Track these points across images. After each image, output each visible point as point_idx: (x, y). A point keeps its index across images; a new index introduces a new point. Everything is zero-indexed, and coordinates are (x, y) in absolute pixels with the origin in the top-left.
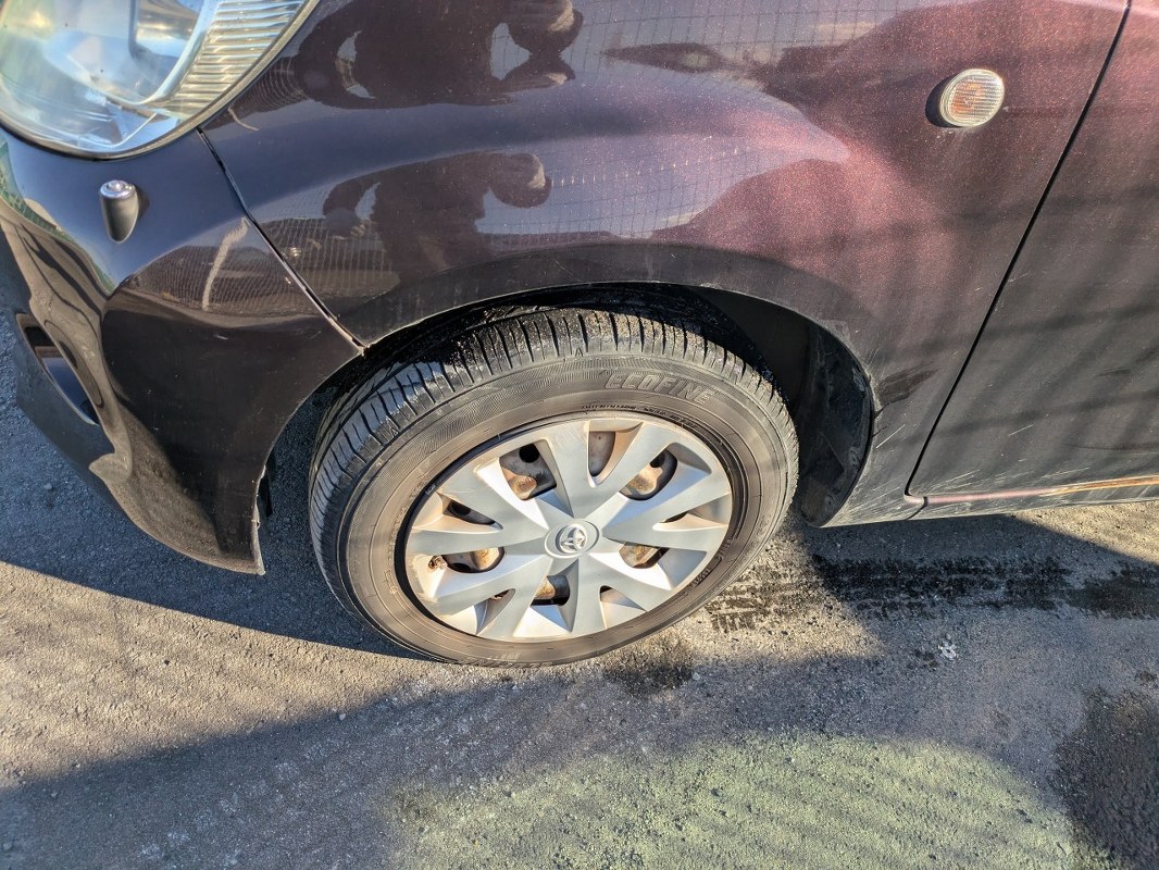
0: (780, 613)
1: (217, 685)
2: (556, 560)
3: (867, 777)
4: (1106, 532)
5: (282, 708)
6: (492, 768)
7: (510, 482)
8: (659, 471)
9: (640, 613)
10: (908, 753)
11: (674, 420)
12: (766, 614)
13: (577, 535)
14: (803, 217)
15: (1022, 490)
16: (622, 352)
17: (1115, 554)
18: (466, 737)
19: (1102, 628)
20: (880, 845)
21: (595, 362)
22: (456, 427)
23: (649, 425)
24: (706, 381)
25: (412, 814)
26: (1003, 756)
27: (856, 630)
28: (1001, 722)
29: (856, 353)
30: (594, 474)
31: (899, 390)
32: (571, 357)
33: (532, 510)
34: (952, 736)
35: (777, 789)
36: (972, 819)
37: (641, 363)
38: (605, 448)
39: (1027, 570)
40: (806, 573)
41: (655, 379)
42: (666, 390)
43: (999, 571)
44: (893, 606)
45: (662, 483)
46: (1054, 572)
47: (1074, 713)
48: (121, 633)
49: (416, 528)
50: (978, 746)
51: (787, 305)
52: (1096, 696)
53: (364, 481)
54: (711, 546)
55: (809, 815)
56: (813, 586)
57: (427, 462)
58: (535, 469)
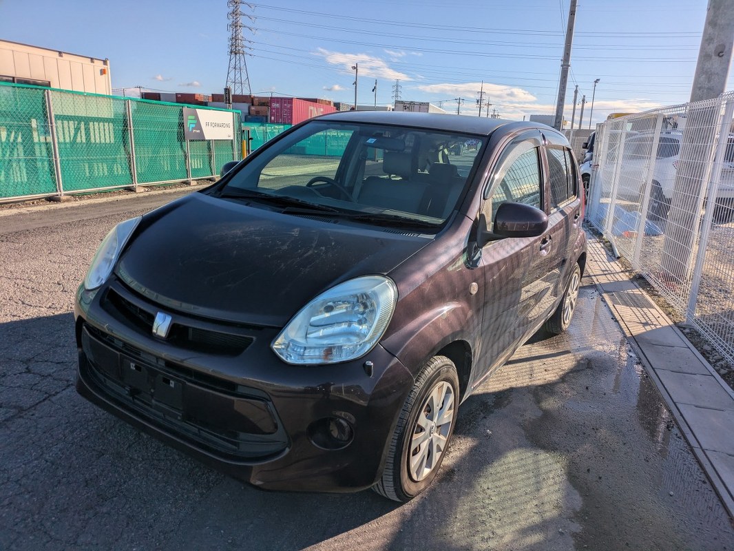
0: (452, 445)
6: (446, 515)
11: (447, 381)
13: (433, 428)
16: (440, 364)
18: (432, 514)
21: (438, 369)
24: (451, 366)
25: (445, 535)
26: (520, 446)
27: (469, 439)
28: (513, 440)
29: (471, 347)
32: (434, 370)
36: (530, 461)
37: (443, 366)
39: (480, 406)
41: (446, 369)
43: (477, 410)
44: (469, 430)
46: (485, 403)
47: (521, 430)
49: (413, 439)
51: (464, 339)
54: (451, 418)
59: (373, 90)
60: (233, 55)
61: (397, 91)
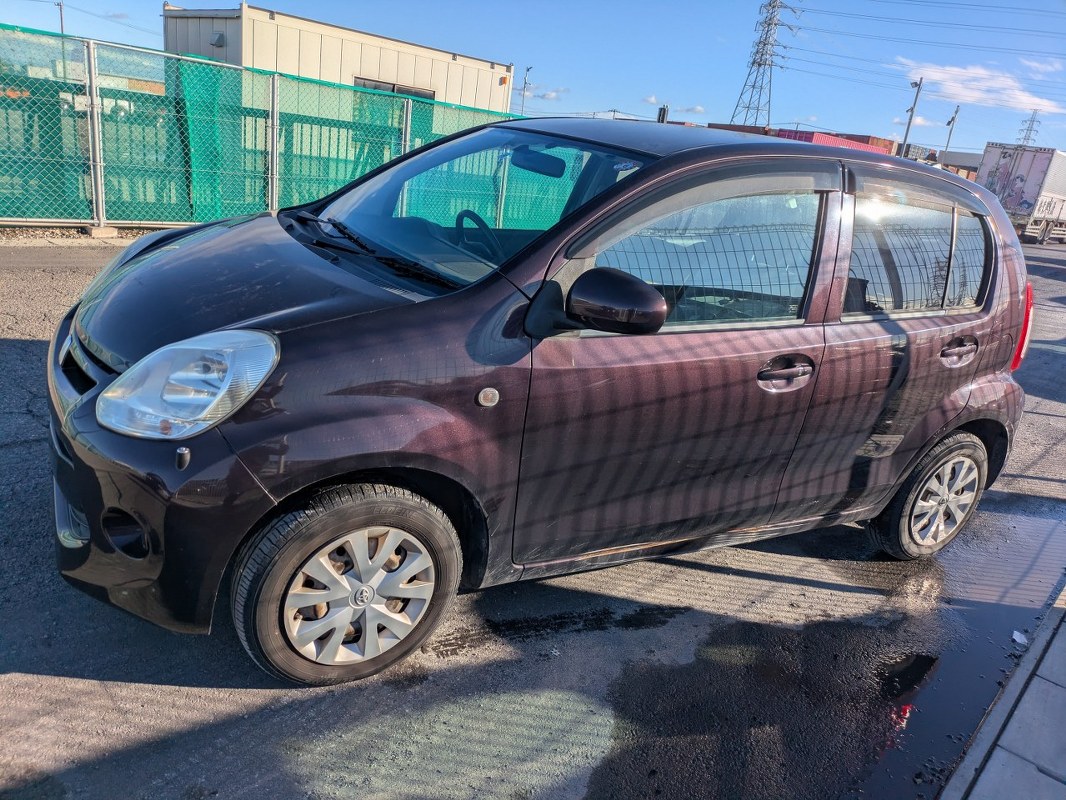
0: (470, 646)
1: (174, 712)
2: (355, 610)
3: (519, 708)
4: (632, 594)
5: (212, 718)
6: (329, 728)
7: (333, 566)
8: (400, 557)
9: (397, 641)
10: (537, 696)
11: (403, 529)
12: (464, 648)
13: (365, 594)
14: (440, 442)
15: (565, 558)
16: (379, 498)
17: (637, 603)
18: (314, 718)
19: (630, 635)
20: (526, 733)
21: (368, 503)
22: (311, 536)
23: (393, 531)
24: (414, 509)
25: (292, 750)
26: (582, 691)
27: (509, 649)
28: (583, 678)
29: (471, 491)
30: (371, 558)
31: (493, 506)
32: (358, 502)
33: (344, 581)
34: (559, 686)
35: (476, 718)
36: (569, 716)
37: (386, 502)
38: (374, 543)
39: (593, 614)
40: (483, 628)
41: (393, 509)
42: (398, 513)
43: (580, 617)
44: (528, 637)
45: (401, 563)
46: (607, 613)
47: (616, 671)
48: (112, 697)
49: (291, 592)
50: (571, 689)
51: (438, 471)
52: (626, 663)
53: (269, 568)
54: (428, 595)
55: (492, 726)
56: (487, 633)
57: (298, 555)
58: (345, 559)
59: (949, 123)
60: (755, 68)
61: (1030, 129)
